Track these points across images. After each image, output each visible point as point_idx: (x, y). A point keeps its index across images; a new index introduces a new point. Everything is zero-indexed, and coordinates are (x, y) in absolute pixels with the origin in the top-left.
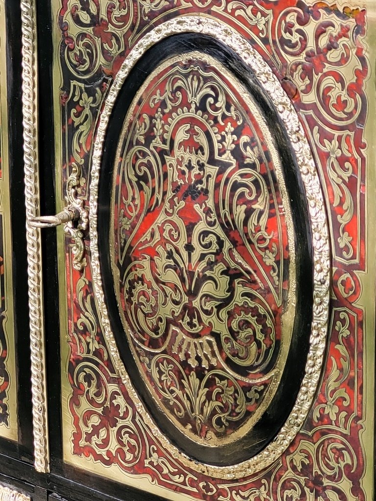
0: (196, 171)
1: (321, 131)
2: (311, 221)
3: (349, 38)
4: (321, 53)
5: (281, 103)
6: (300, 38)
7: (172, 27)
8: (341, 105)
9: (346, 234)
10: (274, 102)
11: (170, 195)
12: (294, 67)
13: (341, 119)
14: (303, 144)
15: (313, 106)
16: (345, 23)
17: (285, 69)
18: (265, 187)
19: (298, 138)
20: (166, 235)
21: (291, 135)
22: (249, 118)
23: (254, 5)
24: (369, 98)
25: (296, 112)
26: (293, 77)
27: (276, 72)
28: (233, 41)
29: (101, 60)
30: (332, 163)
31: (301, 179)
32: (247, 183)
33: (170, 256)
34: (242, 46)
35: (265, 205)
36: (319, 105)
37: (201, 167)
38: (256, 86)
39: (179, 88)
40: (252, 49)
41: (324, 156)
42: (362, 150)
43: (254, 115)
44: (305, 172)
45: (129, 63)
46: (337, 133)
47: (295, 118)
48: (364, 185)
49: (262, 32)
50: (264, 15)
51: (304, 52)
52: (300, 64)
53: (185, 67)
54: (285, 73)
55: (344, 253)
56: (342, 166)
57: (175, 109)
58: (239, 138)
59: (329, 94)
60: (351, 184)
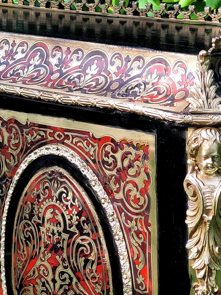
0: (56, 236)
1: (126, 215)
2: (121, 268)
3: (140, 162)
4: (125, 170)
5: (103, 198)
6: (113, 161)
7: (43, 151)
8: (137, 200)
9: (141, 276)
10: (99, 198)
11: (43, 249)
12: (110, 177)
13: (137, 209)
14: (116, 223)
15: (121, 201)
16: (138, 152)
17: (105, 178)
18: (95, 247)
19: (113, 219)
20: (41, 272)
21: (109, 217)
22: (85, 207)
23: (88, 140)
24: (152, 197)
25: (112, 203)
26: (110, 183)
27: (100, 180)
28: (76, 161)
29: (5, 169)
30: (133, 234)
31: (115, 243)
32: (85, 244)
33: (44, 285)
34: (81, 164)
35: (95, 258)
36: (124, 200)
37: (60, 234)
38: (89, 188)
39: (47, 187)
40: (87, 166)
41: (129, 230)
42: (148, 227)
43: (88, 205)
44: (118, 239)
45: (20, 171)
46: (135, 217)
47: (111, 207)
48: (151, 248)
49: (92, 156)
50: (93, 146)
51: (116, 169)
52: (113, 175)
53: (50, 175)
54: (105, 180)
55: (140, 287)
56: (138, 236)
57: (45, 200)
58: (80, 218)
59: (130, 194)
60: (143, 247)
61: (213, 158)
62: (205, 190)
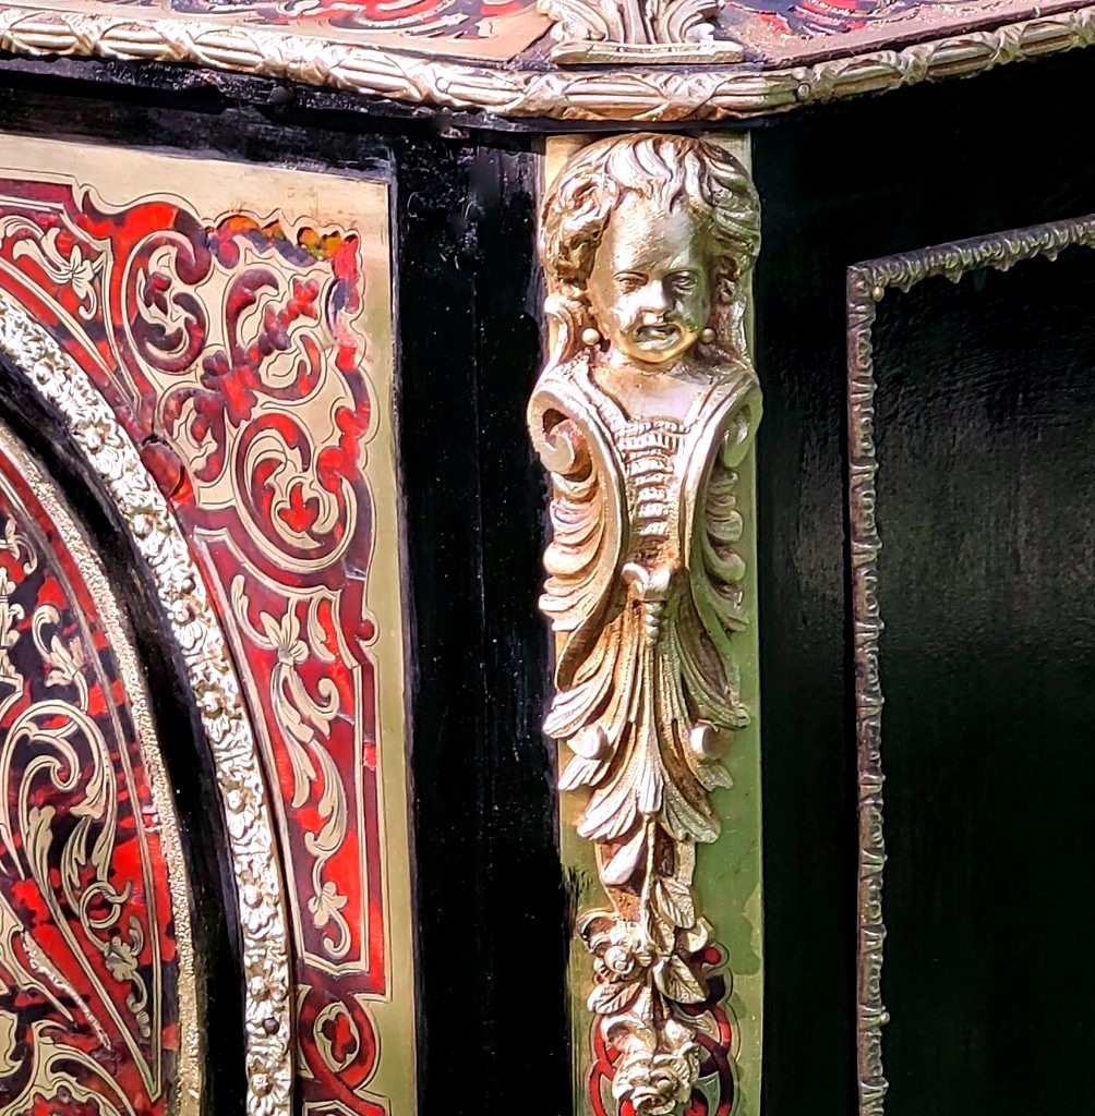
1: (251, 587)
2: (232, 850)
3: (316, 319)
4: (247, 362)
5: (139, 510)
6: (187, 321)
8: (303, 512)
9: (331, 886)
10: (119, 506)
12: (173, 405)
13: (303, 555)
14: (205, 627)
15: (229, 518)
16: (306, 274)
17: (149, 410)
18: (105, 754)
19: (189, 609)
21: (172, 602)
22: (54, 556)
23: (63, 227)
24: (377, 490)
25: (184, 534)
26: (171, 434)
27: (126, 419)
28: (9, 332)
30: (286, 681)
31: (202, 728)
32: (54, 742)
34: (33, 346)
35: (106, 806)
36: (243, 512)
38: (72, 460)
40: (58, 353)
41: (265, 662)
42: (363, 644)
43: (69, 546)
44: (214, 707)
46: (295, 595)
47: (178, 551)
48: (374, 746)
49: (86, 302)
50: (89, 254)
51: (199, 361)
52: (189, 395)
54: (150, 421)
55: (328, 943)
56: (312, 691)
58: (29, 613)
59: (270, 480)
60: (338, 741)
61: (670, 280)
62: (631, 438)
